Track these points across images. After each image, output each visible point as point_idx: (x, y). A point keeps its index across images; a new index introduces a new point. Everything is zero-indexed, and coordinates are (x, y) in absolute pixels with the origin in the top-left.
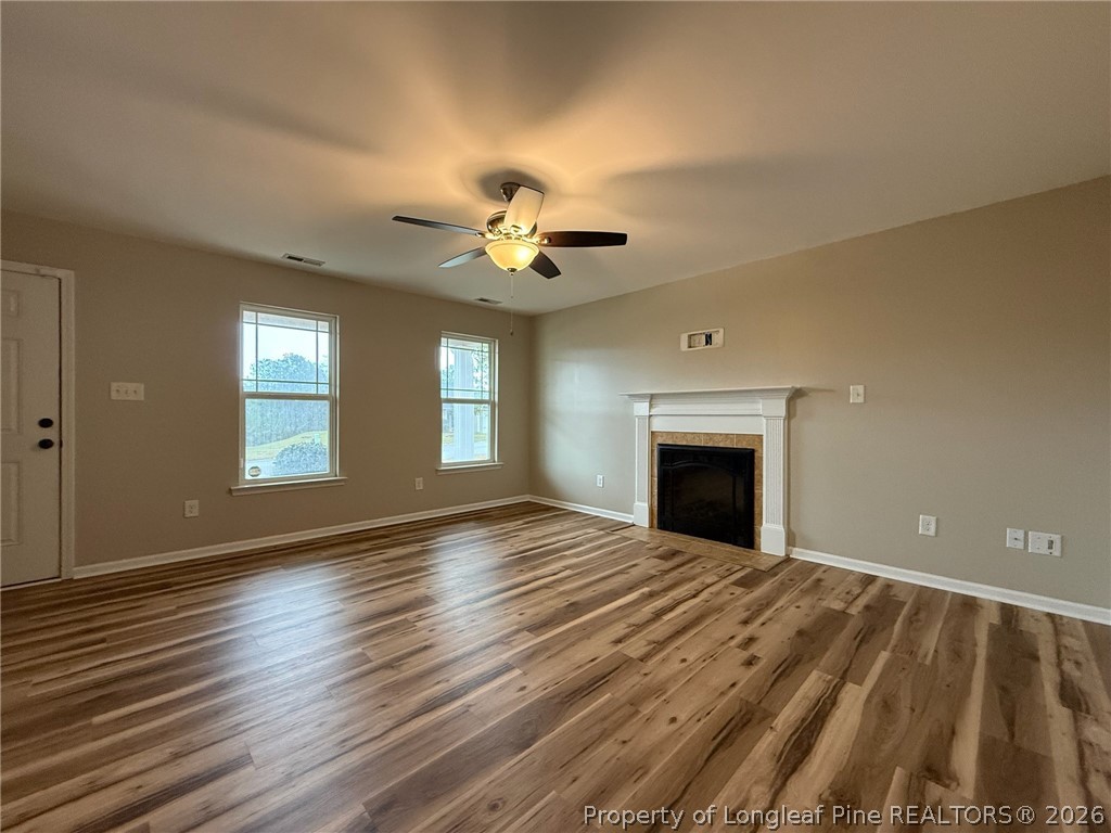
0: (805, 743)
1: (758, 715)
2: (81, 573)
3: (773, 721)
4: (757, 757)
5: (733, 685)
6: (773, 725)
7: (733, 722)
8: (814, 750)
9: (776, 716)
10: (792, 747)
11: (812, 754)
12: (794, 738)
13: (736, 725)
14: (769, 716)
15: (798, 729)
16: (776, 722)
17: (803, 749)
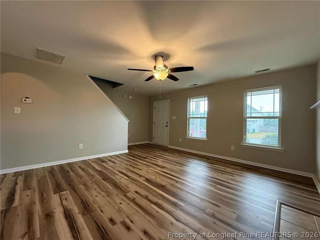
0: (68, 218)
1: (86, 212)
2: (169, 146)
3: (81, 214)
4: (74, 207)
5: (102, 211)
6: (80, 214)
7: (87, 206)
8: (65, 219)
9: (83, 216)
10: (70, 214)
11: (64, 218)
12: (72, 216)
13: (86, 206)
14: (83, 215)
15: (74, 219)
16: (80, 215)
17: (67, 216)
